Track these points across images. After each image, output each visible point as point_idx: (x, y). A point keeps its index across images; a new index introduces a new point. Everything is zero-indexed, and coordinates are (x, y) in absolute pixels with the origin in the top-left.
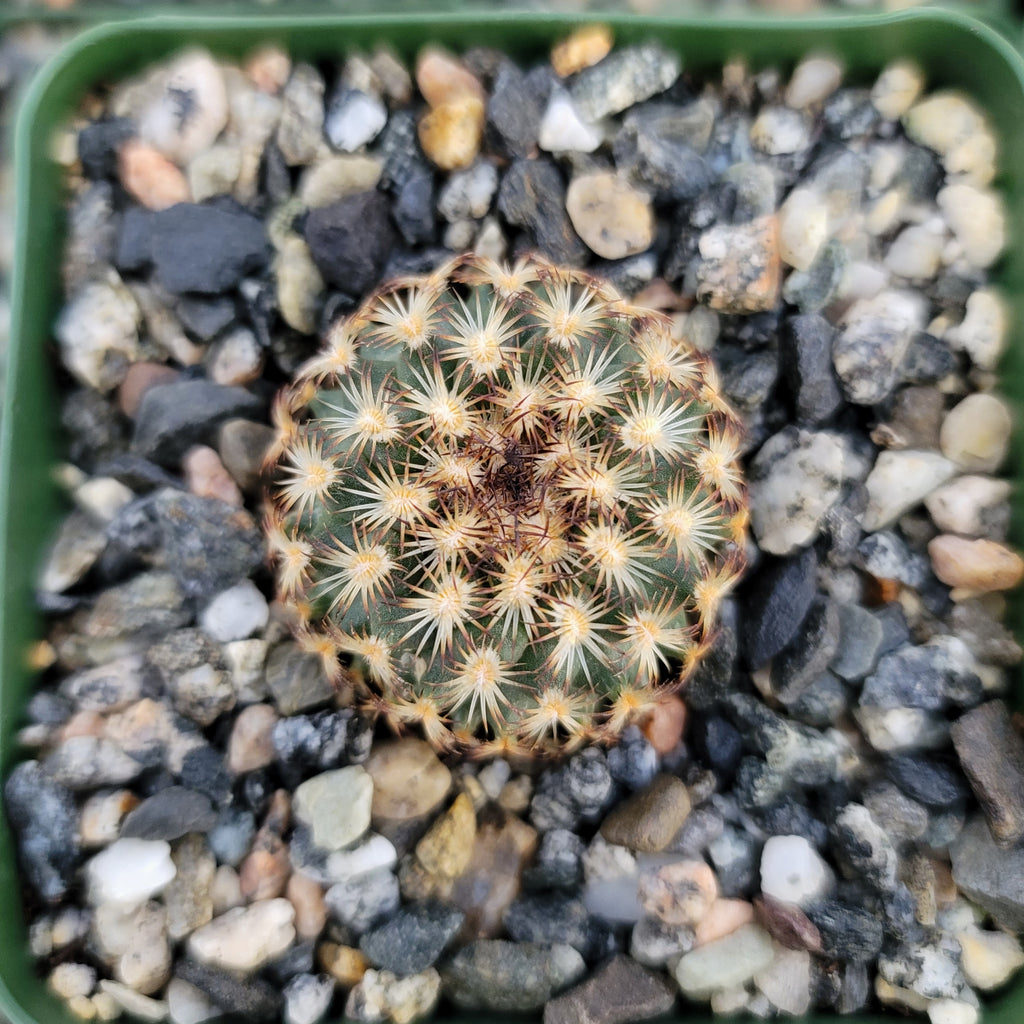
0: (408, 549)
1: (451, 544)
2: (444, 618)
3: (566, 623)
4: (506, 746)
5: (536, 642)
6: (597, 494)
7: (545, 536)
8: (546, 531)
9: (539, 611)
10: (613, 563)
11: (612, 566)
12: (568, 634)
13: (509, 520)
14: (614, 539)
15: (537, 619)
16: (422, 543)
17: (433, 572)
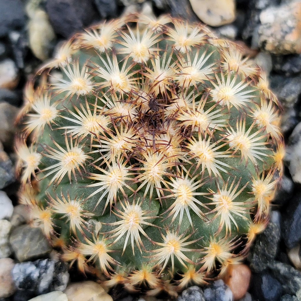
0: (95, 149)
1: (118, 147)
2: (113, 186)
3: (179, 192)
4: (145, 277)
5: (162, 198)
6: (198, 123)
7: (169, 145)
8: (170, 142)
9: (164, 183)
10: (206, 160)
11: (205, 162)
12: (180, 198)
13: (149, 137)
14: (206, 147)
15: (163, 186)
16: (103, 146)
17: (108, 161)
